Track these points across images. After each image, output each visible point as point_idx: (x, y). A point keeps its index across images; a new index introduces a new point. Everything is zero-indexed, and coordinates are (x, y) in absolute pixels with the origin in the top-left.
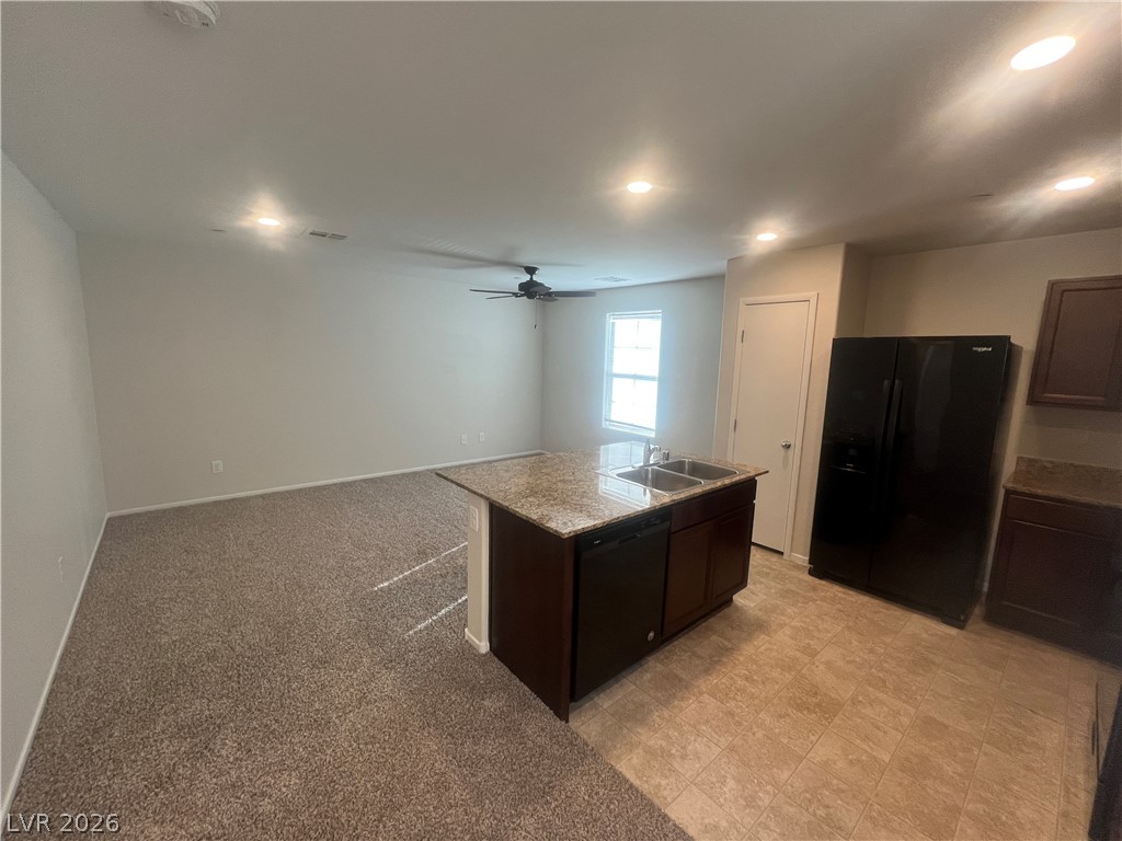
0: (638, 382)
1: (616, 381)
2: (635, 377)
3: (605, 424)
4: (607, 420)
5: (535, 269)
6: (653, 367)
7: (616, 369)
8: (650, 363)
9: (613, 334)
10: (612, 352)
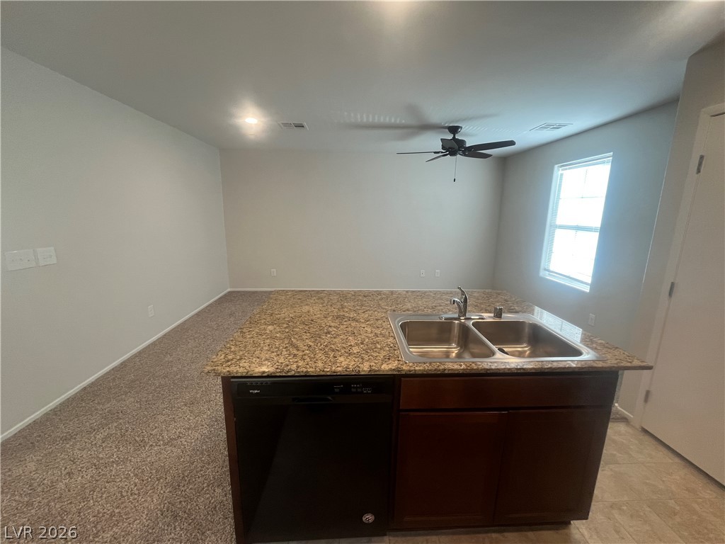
0: (580, 233)
1: (558, 232)
2: (578, 228)
3: (542, 273)
4: (545, 270)
5: (458, 127)
6: (596, 219)
7: (559, 221)
8: (594, 213)
9: (560, 185)
10: (557, 203)
